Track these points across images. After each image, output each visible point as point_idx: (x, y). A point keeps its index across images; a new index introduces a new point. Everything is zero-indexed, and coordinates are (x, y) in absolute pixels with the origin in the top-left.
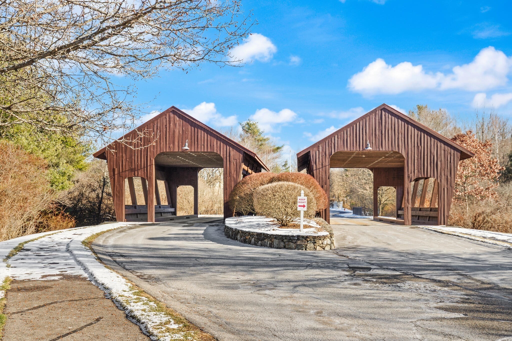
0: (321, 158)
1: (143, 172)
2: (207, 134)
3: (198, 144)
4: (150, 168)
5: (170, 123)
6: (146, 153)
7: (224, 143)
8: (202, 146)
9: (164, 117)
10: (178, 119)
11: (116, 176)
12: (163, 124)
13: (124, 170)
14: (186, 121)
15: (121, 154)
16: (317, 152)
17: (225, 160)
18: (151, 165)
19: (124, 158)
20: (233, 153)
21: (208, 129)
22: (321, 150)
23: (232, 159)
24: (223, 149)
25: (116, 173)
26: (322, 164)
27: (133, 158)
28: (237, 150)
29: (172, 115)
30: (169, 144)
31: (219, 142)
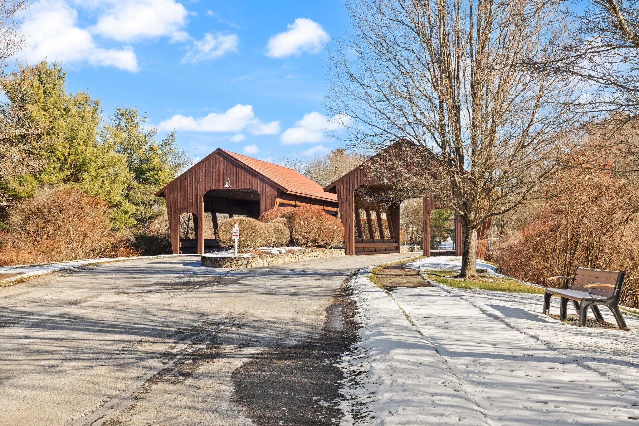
0: (345, 192)
1: (194, 209)
2: (247, 172)
3: (239, 182)
4: (200, 204)
5: (216, 164)
6: (196, 192)
7: (260, 181)
8: (243, 184)
9: (211, 158)
10: (222, 159)
11: (173, 213)
12: (210, 165)
13: (179, 208)
14: (229, 162)
15: (176, 193)
16: (342, 186)
17: (261, 196)
18: (201, 202)
19: (179, 196)
20: (269, 189)
21: (247, 168)
22: (345, 185)
23: (268, 196)
24: (260, 186)
25: (173, 210)
26: (346, 198)
27: (186, 196)
28: (271, 187)
29: (218, 156)
30: (215, 182)
31: (256, 180)
